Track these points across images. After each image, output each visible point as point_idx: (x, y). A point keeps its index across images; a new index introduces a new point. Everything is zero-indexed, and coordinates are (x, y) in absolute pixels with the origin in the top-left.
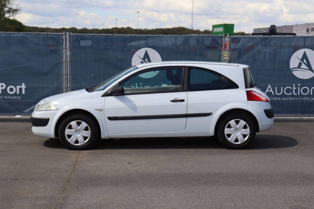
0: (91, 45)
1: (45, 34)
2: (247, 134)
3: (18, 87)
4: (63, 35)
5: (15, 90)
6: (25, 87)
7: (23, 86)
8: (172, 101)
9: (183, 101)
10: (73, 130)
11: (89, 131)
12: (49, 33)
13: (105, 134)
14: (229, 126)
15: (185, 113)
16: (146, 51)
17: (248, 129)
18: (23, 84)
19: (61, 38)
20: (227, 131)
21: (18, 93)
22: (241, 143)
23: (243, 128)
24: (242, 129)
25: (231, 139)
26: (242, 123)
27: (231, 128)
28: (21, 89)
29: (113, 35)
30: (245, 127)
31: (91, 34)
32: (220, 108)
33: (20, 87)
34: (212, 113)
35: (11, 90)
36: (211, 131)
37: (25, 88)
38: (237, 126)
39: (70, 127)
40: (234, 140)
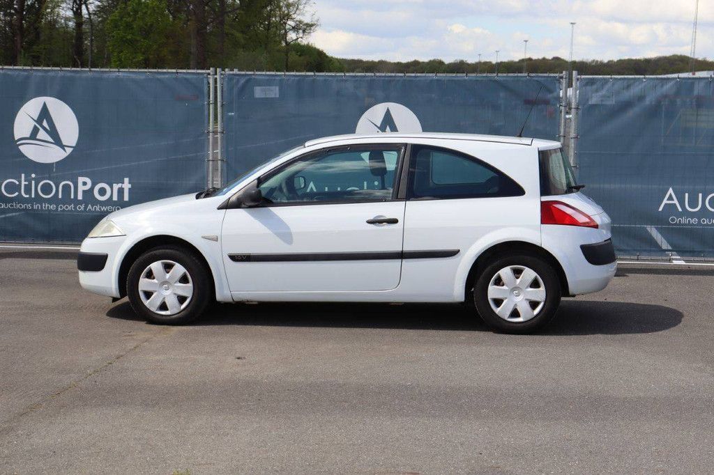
0: (278, 96)
1: (173, 73)
2: (540, 300)
3: (116, 187)
4: (209, 74)
5: (110, 192)
6: (130, 186)
7: (127, 185)
8: (370, 222)
9: (394, 221)
10: (155, 281)
11: (190, 285)
12: (180, 71)
13: (224, 292)
14: (499, 282)
15: (399, 249)
16: (388, 110)
17: (543, 288)
18: (126, 180)
19: (205, 82)
20: (493, 291)
21: (115, 198)
22: (525, 320)
23: (531, 287)
24: (527, 287)
25: (503, 311)
26: (529, 274)
27: (503, 285)
28: (121, 191)
29: (315, 75)
30: (535, 284)
31: (268, 73)
32: (477, 239)
33: (120, 185)
34: (459, 251)
35: (102, 192)
36: (457, 292)
37: (129, 189)
38: (515, 282)
39: (150, 275)
40: (508, 313)
